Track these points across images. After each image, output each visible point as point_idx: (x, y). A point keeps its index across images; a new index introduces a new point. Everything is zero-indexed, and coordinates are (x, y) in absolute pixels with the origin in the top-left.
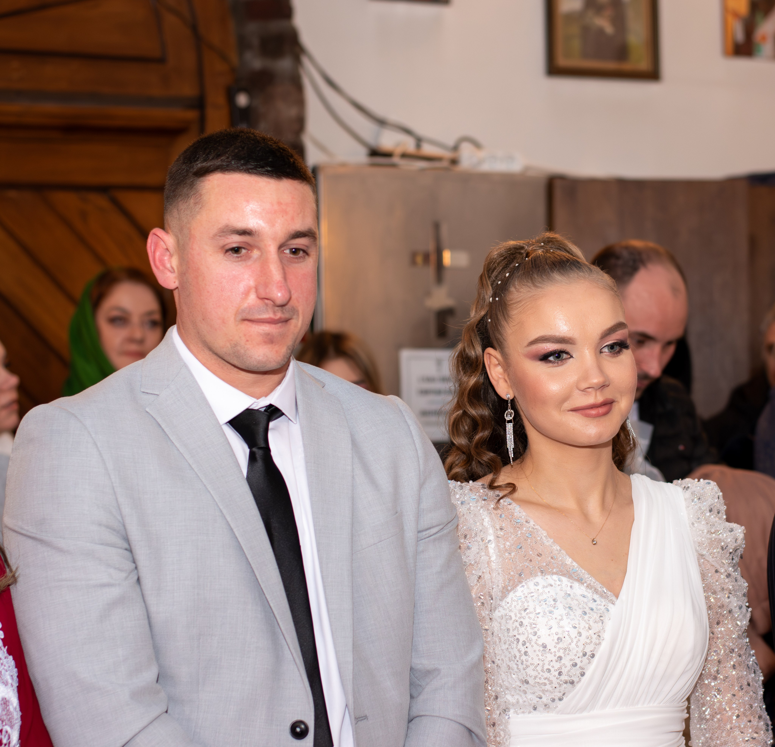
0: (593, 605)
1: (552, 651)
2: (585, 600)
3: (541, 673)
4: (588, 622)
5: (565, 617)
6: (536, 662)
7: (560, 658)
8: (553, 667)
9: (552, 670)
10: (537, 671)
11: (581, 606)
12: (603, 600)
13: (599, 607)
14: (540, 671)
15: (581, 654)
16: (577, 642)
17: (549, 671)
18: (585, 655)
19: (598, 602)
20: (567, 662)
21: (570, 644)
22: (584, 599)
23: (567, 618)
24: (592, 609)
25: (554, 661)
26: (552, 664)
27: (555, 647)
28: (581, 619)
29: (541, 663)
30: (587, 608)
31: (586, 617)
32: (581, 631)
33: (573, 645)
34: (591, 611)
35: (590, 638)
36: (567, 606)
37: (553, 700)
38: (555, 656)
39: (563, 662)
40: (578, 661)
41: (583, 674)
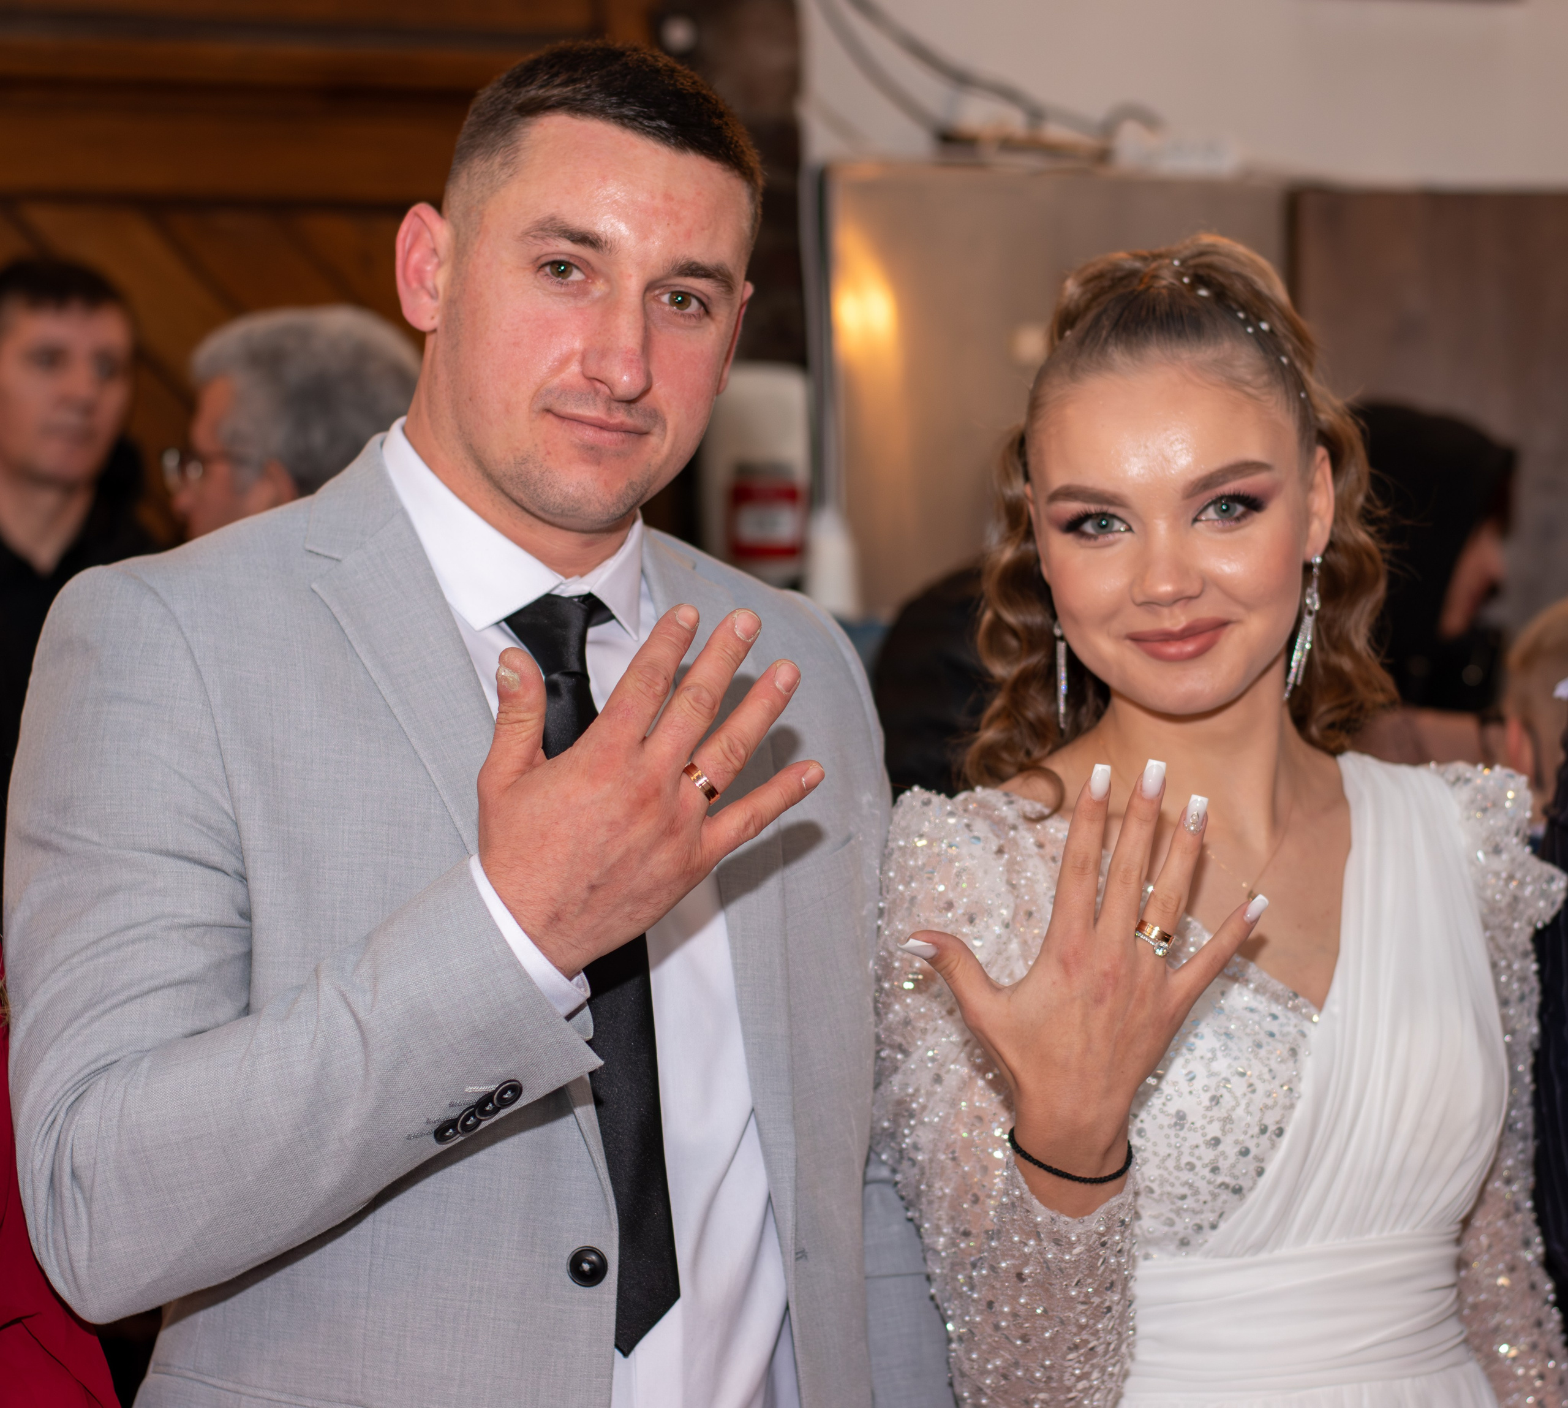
0: (1274, 1027)
1: (1198, 1124)
2: (1256, 1017)
3: (1176, 1173)
4: (1267, 1062)
5: (1219, 1054)
6: (1164, 1150)
7: (1216, 1142)
8: (1199, 1158)
9: (1198, 1163)
10: (1166, 1169)
11: (1248, 1030)
12: (1290, 1014)
13: (1286, 1029)
14: (1171, 1169)
15: (1256, 1130)
16: (1248, 1105)
17: (1191, 1167)
18: (1264, 1130)
19: (1282, 1020)
20: (1229, 1148)
21: (1234, 1109)
22: (1253, 1014)
23: (1225, 1056)
24: (1272, 1035)
25: (1203, 1147)
26: (1197, 1152)
27: (1204, 1117)
28: (1251, 1056)
29: (1174, 1152)
30: (1262, 1033)
31: (1263, 1053)
32: (1254, 1080)
33: (1240, 1112)
34: (1270, 1040)
35: (1272, 1095)
36: (1223, 1031)
37: (1199, 1228)
38: (1204, 1135)
39: (1221, 1148)
40: (1250, 1144)
41: (1261, 1172)
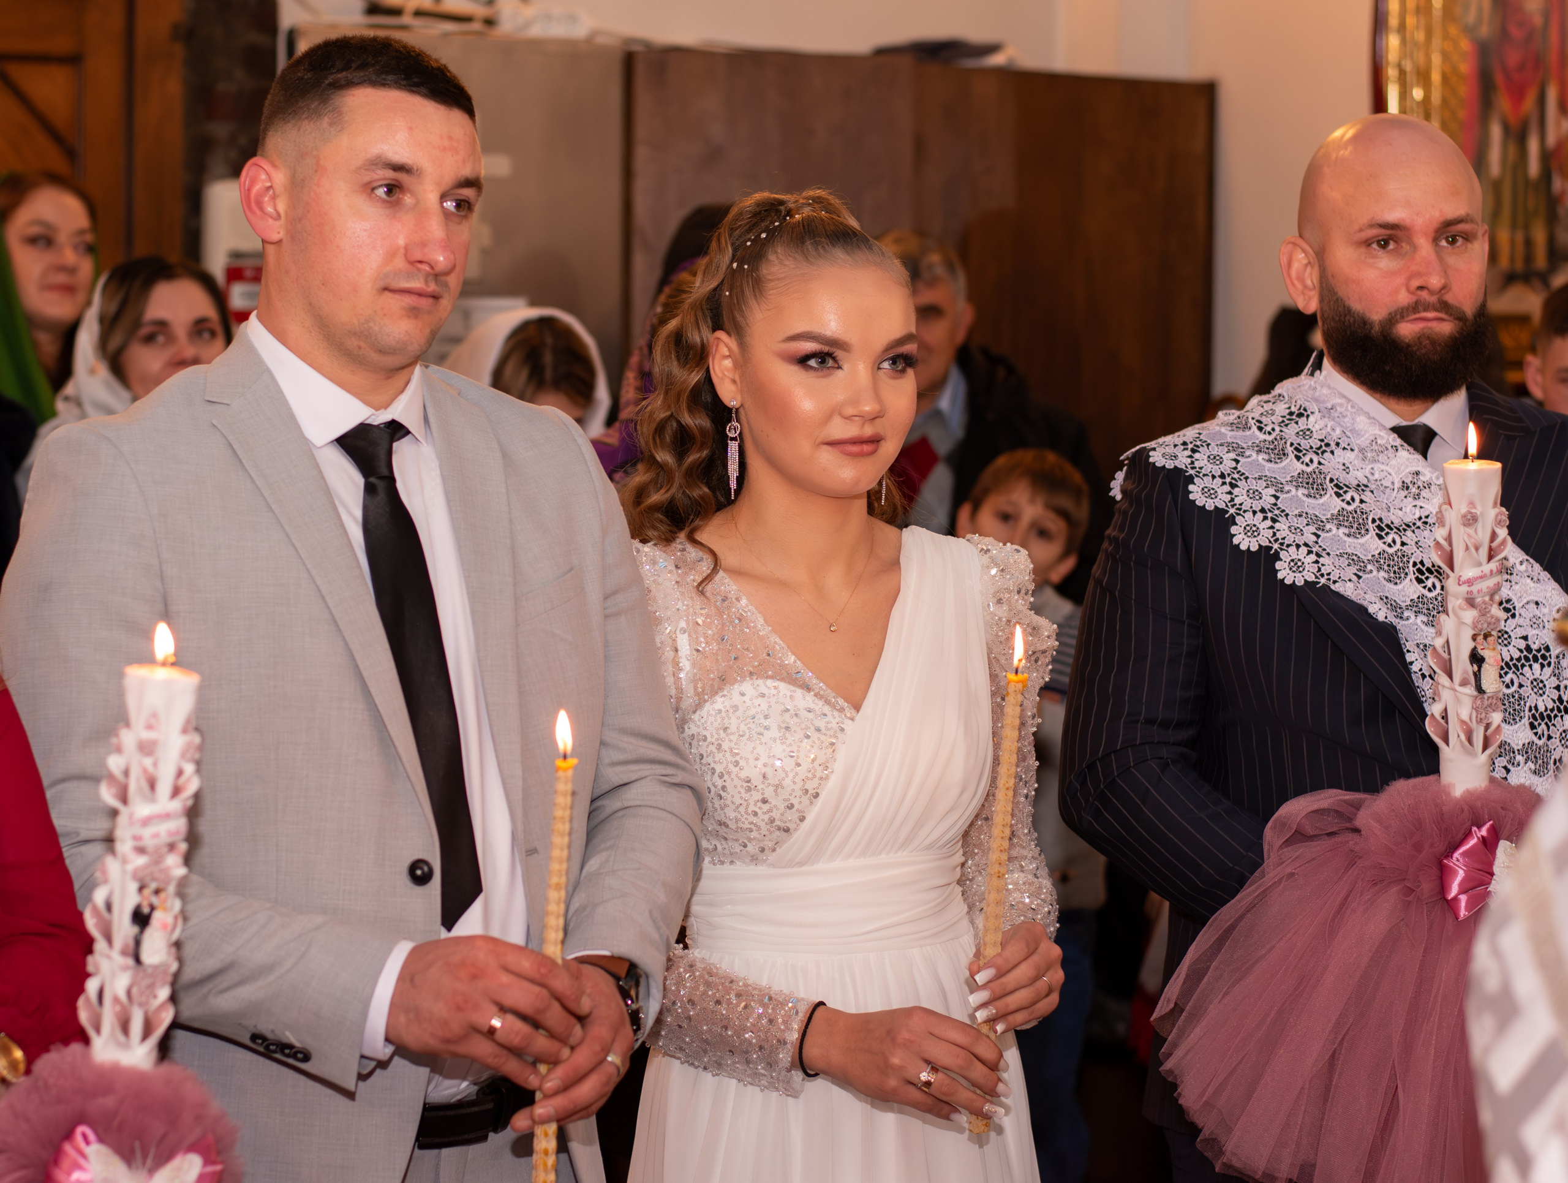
0: (821, 723)
1: (759, 787)
2: (811, 716)
3: (745, 816)
4: (812, 748)
6: (738, 801)
8: (760, 808)
9: (760, 812)
10: (739, 812)
11: (803, 725)
12: (836, 713)
13: (830, 726)
14: (743, 813)
15: (800, 793)
16: (794, 777)
17: (755, 814)
18: (805, 793)
19: (829, 717)
20: (778, 804)
21: (783, 779)
22: (810, 714)
23: (782, 744)
24: (818, 730)
27: (763, 782)
29: (745, 804)
30: (813, 728)
32: (800, 761)
33: (788, 781)
34: (817, 733)
35: (813, 771)
36: (784, 726)
37: (763, 850)
39: (773, 804)
40: (795, 802)
41: (802, 819)
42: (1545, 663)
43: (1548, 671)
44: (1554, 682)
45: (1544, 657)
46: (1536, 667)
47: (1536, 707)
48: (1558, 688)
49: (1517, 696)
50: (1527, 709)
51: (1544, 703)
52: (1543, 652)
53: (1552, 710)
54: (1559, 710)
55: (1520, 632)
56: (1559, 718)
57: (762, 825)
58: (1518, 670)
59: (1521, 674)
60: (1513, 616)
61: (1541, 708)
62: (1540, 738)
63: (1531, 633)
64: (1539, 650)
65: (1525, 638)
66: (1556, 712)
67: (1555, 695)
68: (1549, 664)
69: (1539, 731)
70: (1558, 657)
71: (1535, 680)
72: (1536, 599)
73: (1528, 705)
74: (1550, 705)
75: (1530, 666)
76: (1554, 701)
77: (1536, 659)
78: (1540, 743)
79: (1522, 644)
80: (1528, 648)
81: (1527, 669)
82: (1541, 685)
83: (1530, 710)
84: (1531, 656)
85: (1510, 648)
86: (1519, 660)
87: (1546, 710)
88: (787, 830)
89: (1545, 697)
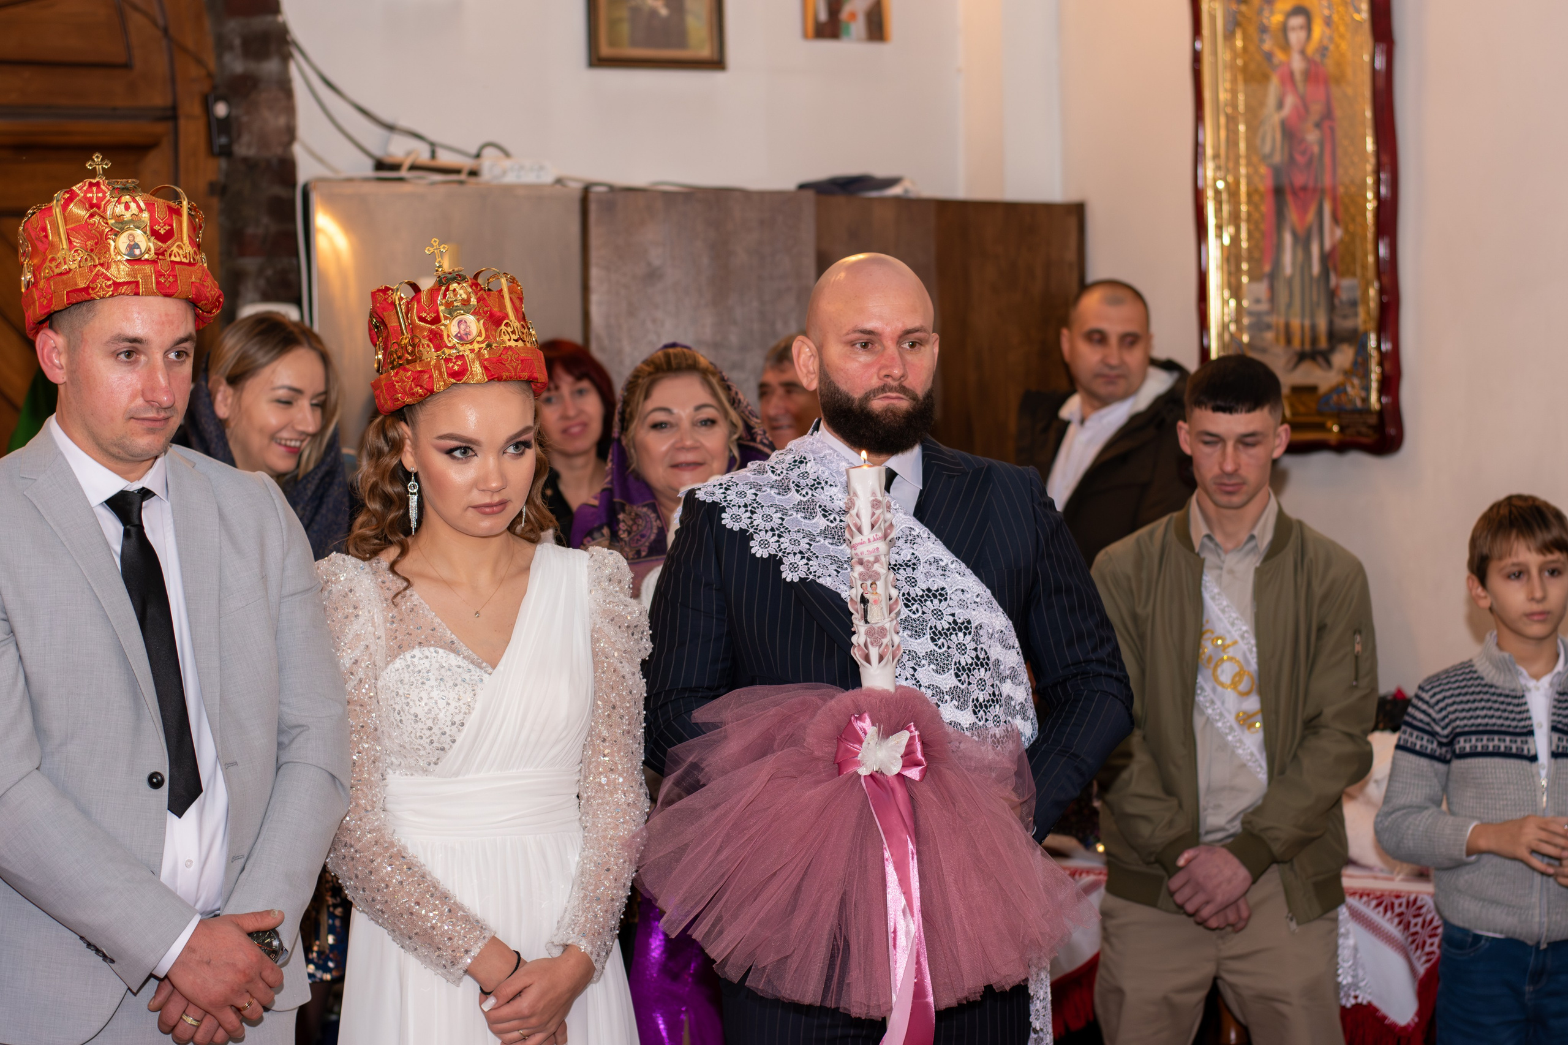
0: (467, 675)
1: (423, 719)
2: (459, 670)
3: (415, 739)
4: (458, 693)
6: (409, 729)
7: (430, 729)
8: (424, 734)
11: (453, 677)
12: (478, 671)
15: (450, 723)
16: (446, 712)
17: (422, 737)
18: (453, 724)
19: (473, 672)
20: (437, 731)
21: (439, 713)
23: (438, 690)
24: (465, 680)
25: (425, 729)
26: (423, 731)
27: (425, 716)
29: (414, 730)
30: (460, 678)
31: (457, 688)
33: (442, 715)
34: (462, 683)
35: (459, 708)
36: (439, 677)
37: (429, 764)
38: (425, 724)
39: (433, 731)
40: (447, 730)
41: (454, 741)
42: (967, 632)
43: (969, 638)
44: (973, 645)
45: (967, 628)
46: (961, 634)
47: (959, 662)
48: (976, 649)
49: (946, 654)
50: (953, 663)
51: (966, 659)
52: (966, 624)
53: (971, 665)
54: (977, 665)
55: (950, 611)
56: (977, 671)
57: (427, 746)
58: (947, 637)
59: (950, 639)
60: (946, 599)
61: (963, 664)
62: (963, 684)
63: (957, 611)
64: (963, 623)
65: (953, 615)
66: (974, 666)
67: (973, 654)
68: (970, 633)
69: (962, 678)
70: (976, 628)
71: (959, 644)
72: (962, 588)
73: (954, 660)
74: (970, 661)
75: (956, 634)
76: (972, 658)
77: (960, 629)
78: (963, 687)
79: (951, 619)
80: (955, 622)
81: (953, 636)
82: (963, 647)
83: (955, 664)
84: (956, 627)
85: (943, 621)
86: (948, 629)
87: (967, 664)
88: (443, 749)
89: (966, 656)
